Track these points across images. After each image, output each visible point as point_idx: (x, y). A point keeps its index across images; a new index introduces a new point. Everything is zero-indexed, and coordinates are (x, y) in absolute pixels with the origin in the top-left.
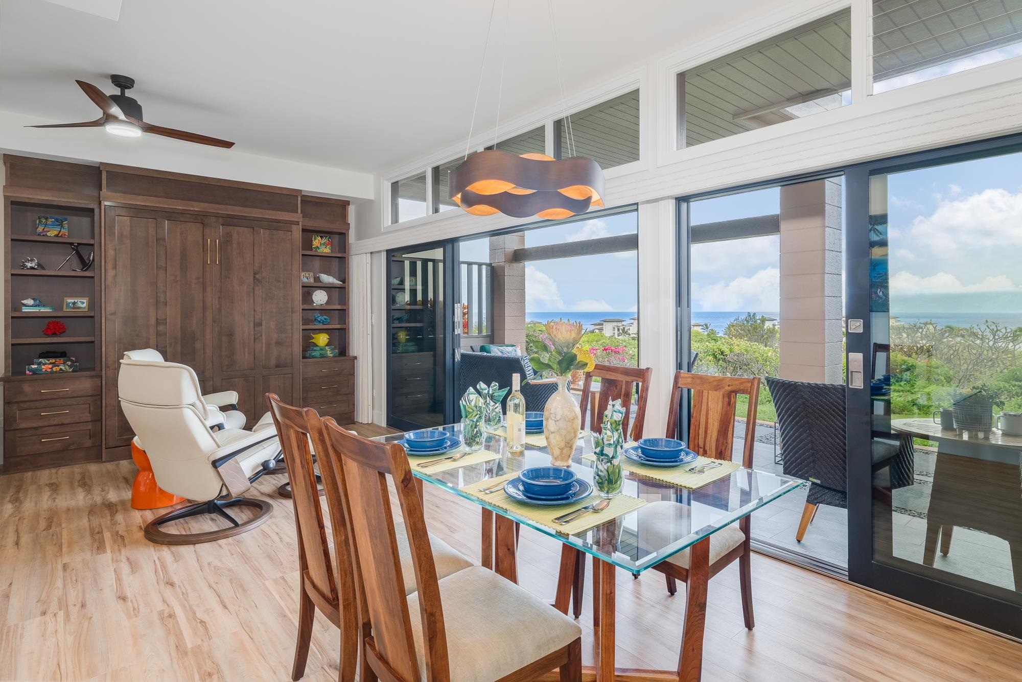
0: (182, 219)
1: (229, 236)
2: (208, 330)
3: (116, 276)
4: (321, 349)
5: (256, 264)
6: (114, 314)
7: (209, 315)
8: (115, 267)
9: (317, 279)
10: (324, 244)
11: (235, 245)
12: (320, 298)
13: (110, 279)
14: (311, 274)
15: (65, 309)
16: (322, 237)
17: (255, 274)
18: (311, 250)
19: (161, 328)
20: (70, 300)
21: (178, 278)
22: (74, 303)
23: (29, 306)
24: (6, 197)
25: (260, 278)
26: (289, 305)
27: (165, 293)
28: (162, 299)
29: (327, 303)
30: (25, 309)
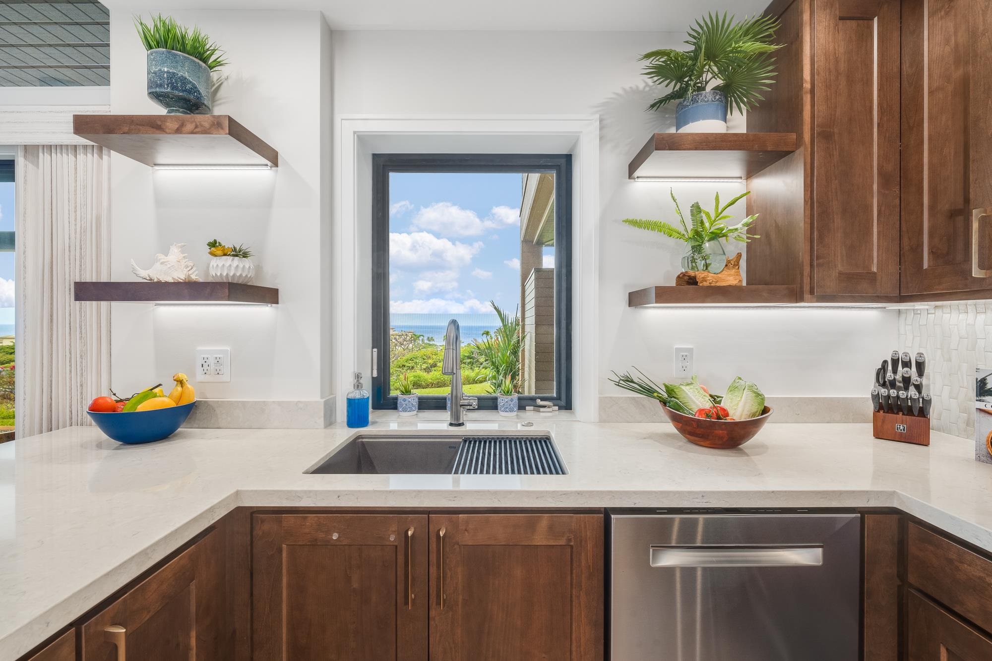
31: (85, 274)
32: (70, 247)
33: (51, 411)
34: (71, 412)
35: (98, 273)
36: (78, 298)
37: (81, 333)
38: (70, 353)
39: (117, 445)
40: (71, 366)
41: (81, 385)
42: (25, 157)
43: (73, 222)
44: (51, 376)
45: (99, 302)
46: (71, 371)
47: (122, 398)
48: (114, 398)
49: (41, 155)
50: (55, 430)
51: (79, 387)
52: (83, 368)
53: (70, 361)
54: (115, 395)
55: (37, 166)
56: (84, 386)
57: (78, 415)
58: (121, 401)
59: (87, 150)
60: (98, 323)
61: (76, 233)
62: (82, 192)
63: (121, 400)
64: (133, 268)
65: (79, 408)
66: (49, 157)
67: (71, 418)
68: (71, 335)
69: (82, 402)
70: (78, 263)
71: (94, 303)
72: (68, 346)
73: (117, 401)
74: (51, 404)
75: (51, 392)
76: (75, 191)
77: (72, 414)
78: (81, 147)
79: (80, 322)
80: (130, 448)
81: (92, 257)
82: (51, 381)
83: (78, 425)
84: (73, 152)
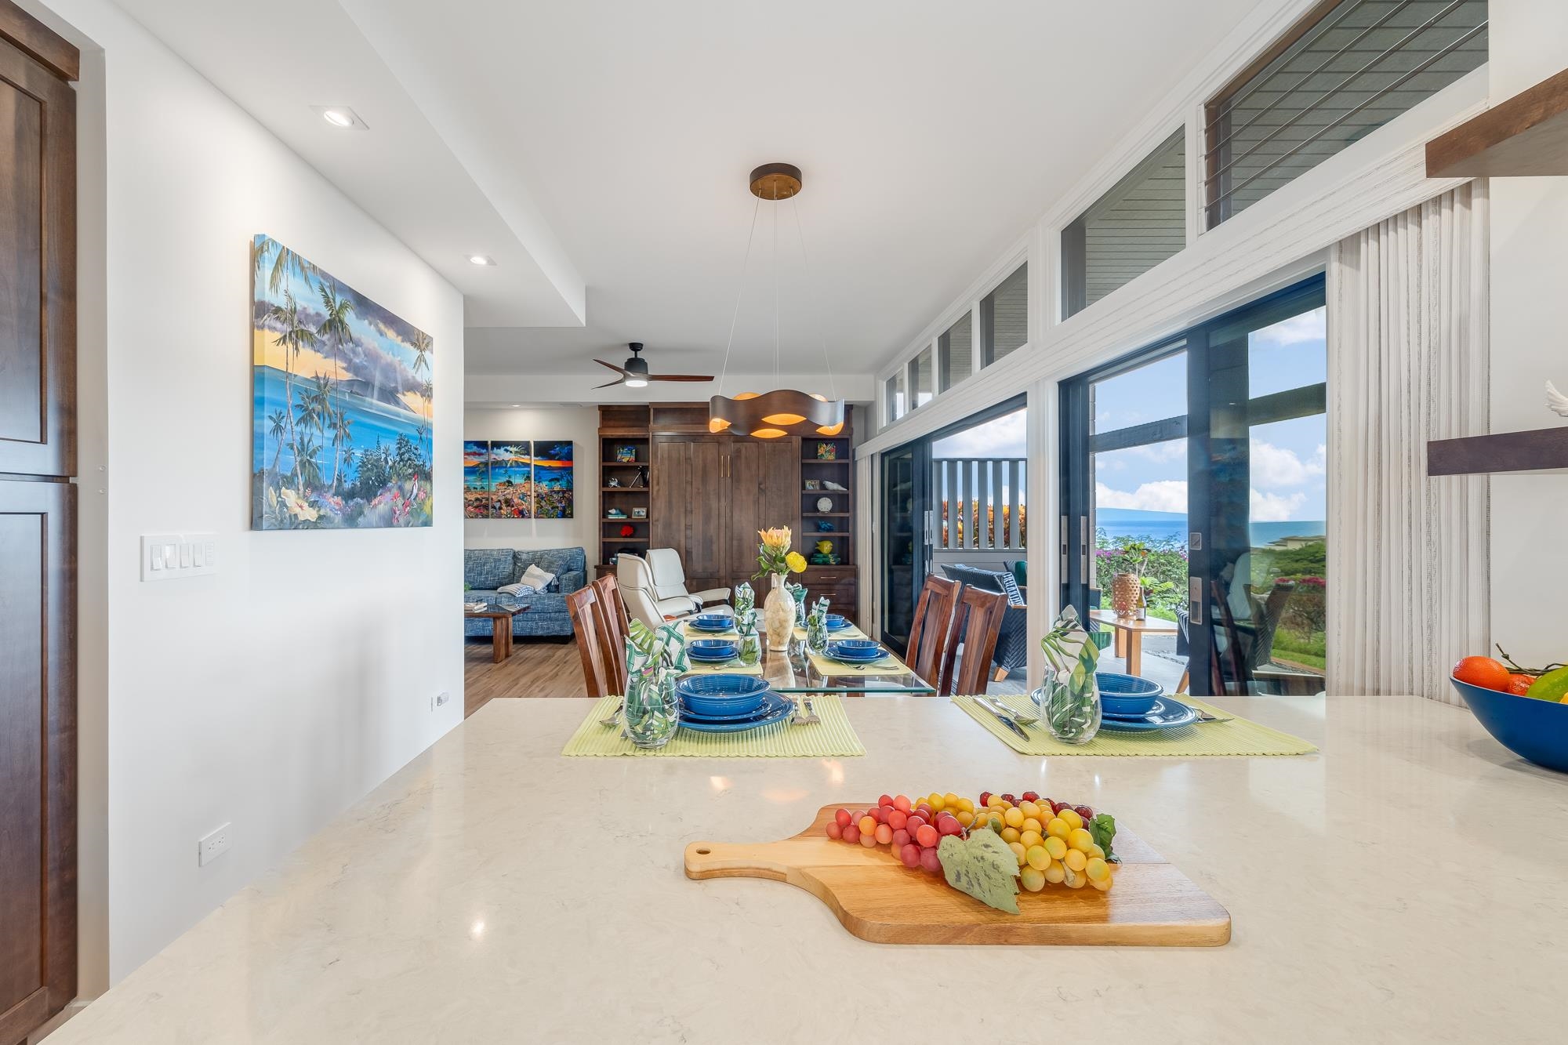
0: (703, 441)
1: (738, 451)
2: (722, 535)
3: (658, 490)
4: (824, 557)
5: (761, 476)
6: (657, 520)
7: (723, 521)
8: (658, 484)
9: (823, 487)
10: (829, 451)
11: (743, 460)
12: (825, 505)
13: (655, 493)
14: (818, 482)
15: (633, 517)
16: (827, 444)
17: (760, 484)
18: (817, 458)
19: (689, 532)
20: (636, 510)
21: (700, 491)
22: (638, 512)
23: (614, 515)
24: (600, 436)
25: (764, 488)
26: (790, 513)
27: (691, 503)
28: (689, 509)
29: (832, 511)
30: (610, 517)
31: (1436, 429)
32: (1409, 385)
33: (1378, 661)
34: (1411, 670)
35: (1463, 422)
36: (1433, 470)
37: (1429, 533)
38: (1410, 568)
39: (1512, 760)
40: (1411, 590)
41: (1430, 627)
42: (1340, 260)
43: (1414, 340)
44: (1379, 604)
45: (1464, 476)
46: (1411, 599)
47: (1522, 668)
48: (1506, 664)
49: (1363, 245)
50: (1384, 695)
51: (1425, 628)
52: (1434, 597)
53: (1410, 583)
54: (1507, 657)
55: (1357, 267)
56: (1436, 628)
57: (1423, 678)
58: (1519, 671)
59: (1440, 204)
60: (1461, 517)
61: (1420, 359)
62: (1431, 281)
63: (1520, 669)
64: (1550, 400)
65: (1426, 667)
66: (1376, 244)
67: (1411, 681)
68: (1411, 537)
69: (1430, 657)
70: (1424, 410)
71: (1455, 478)
72: (1406, 557)
73: (1511, 672)
74: (1378, 650)
75: (1378, 630)
76: (1419, 286)
77: (1412, 674)
78: (1430, 203)
79: (1429, 514)
80: (1544, 776)
81: (1450, 394)
82: (1378, 612)
83: (1423, 696)
84: (1416, 219)
